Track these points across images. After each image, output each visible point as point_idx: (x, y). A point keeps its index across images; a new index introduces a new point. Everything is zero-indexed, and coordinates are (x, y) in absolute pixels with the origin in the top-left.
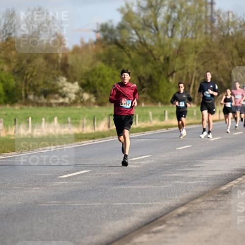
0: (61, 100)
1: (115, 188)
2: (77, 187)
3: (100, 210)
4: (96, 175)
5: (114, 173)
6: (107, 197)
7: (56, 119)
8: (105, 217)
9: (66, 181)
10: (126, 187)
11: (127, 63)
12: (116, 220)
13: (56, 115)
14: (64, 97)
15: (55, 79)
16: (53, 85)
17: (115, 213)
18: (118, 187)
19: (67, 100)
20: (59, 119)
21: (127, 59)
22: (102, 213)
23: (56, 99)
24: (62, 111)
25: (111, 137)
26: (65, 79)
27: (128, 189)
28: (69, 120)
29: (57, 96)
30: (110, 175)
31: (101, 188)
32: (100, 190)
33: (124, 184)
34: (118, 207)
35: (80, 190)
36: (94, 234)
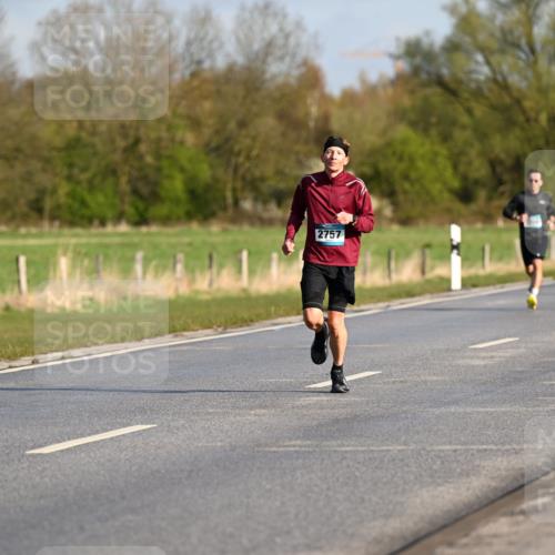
1: (437, 411)
2: (349, 411)
3: (402, 460)
4: (394, 382)
5: (435, 378)
6: (418, 433)
8: (412, 477)
10: (461, 410)
11: (464, 127)
12: (439, 485)
15: (300, 163)
17: (435, 467)
18: (443, 409)
21: (465, 119)
22: (406, 469)
25: (428, 296)
27: (466, 413)
30: (425, 382)
31: (405, 412)
32: (403, 415)
33: (456, 402)
34: (442, 454)
35: (356, 416)
36: (387, 517)
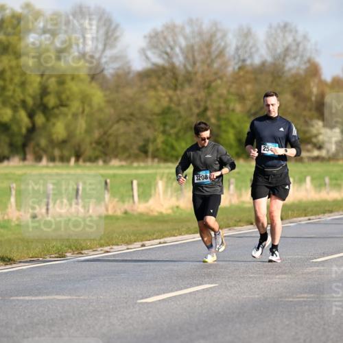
0: (316, 153)
7: (308, 179)
9: (323, 266)
13: (309, 173)
14: (320, 148)
15: (306, 123)
16: (305, 132)
19: (323, 153)
20: (313, 179)
23: (308, 151)
24: (317, 168)
26: (320, 123)
28: (327, 180)
29: (309, 147)
